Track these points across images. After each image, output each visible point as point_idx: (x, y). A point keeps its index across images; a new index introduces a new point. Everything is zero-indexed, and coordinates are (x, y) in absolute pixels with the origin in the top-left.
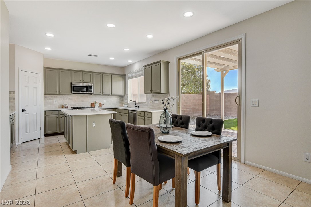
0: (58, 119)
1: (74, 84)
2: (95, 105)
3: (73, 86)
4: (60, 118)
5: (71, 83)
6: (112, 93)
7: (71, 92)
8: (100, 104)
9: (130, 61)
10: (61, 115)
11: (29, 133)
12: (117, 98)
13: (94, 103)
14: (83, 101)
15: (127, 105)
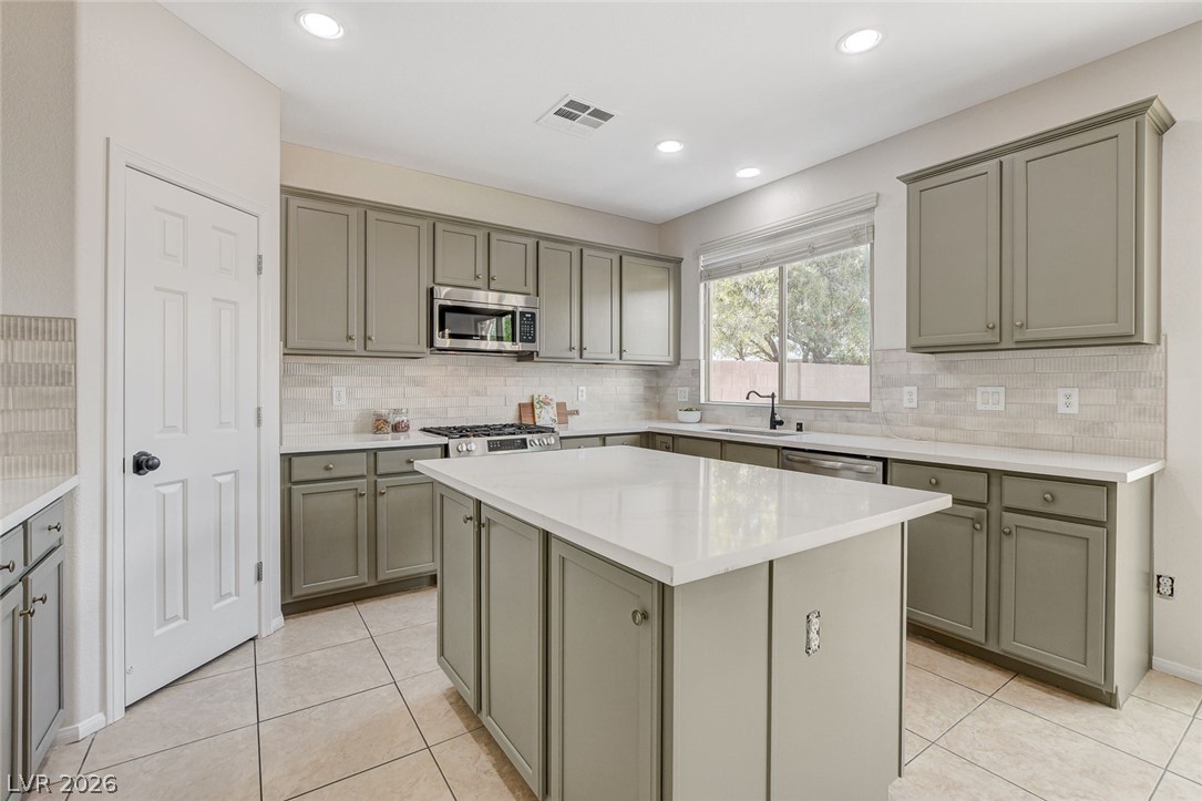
0: (363, 502)
1: (444, 295)
2: (537, 411)
3: (440, 306)
4: (376, 494)
5: (431, 291)
6: (621, 351)
7: (431, 343)
8: (561, 406)
9: (748, 174)
10: (382, 476)
11: (186, 617)
12: (633, 379)
13: (532, 404)
14: (478, 394)
15: (696, 415)
